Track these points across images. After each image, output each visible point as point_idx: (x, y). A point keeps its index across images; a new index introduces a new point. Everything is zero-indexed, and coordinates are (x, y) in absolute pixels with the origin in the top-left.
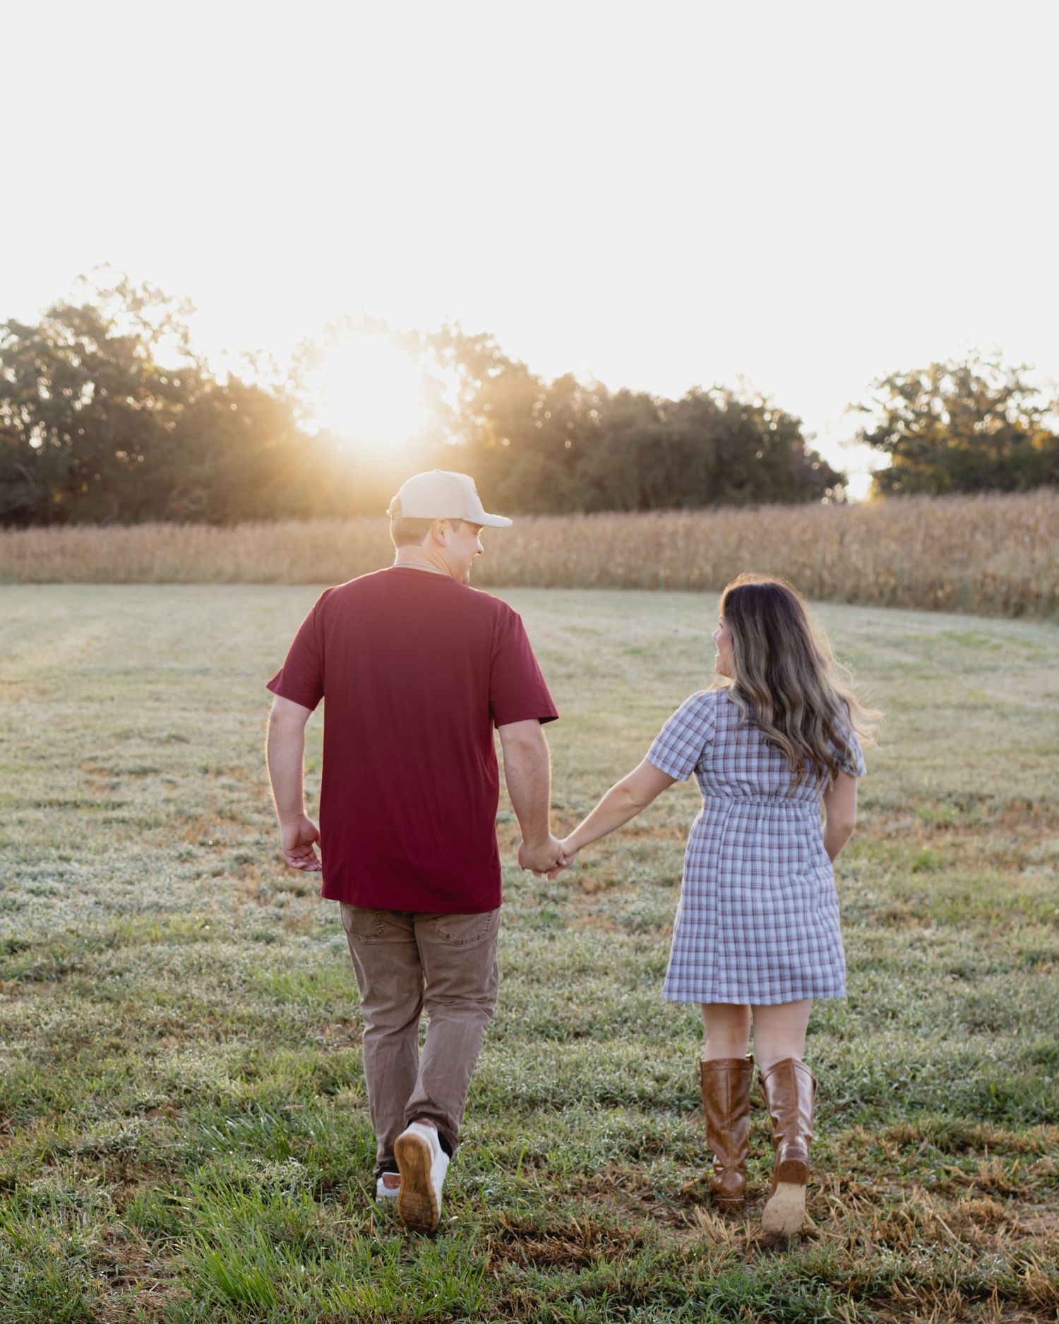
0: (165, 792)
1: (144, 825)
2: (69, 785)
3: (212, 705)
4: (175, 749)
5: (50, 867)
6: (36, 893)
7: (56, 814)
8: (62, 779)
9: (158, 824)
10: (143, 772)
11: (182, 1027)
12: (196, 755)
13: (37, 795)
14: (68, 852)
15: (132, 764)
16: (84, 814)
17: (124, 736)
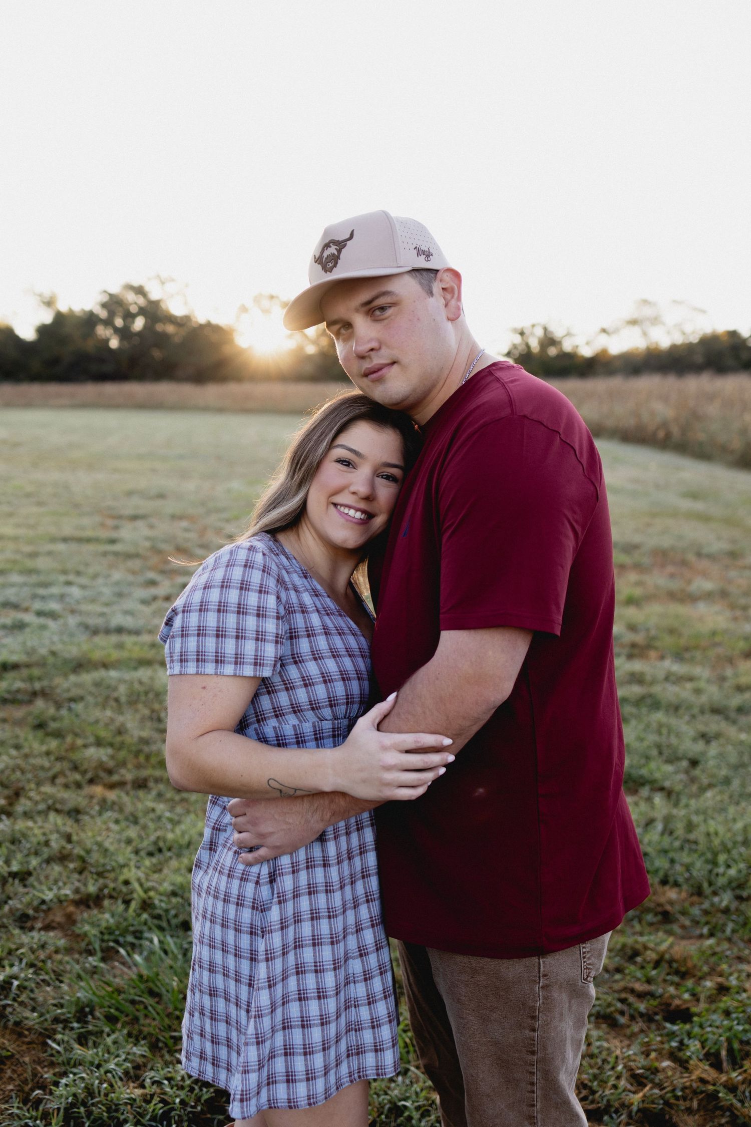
0: (147, 532)
1: (129, 556)
2: (88, 525)
3: (184, 475)
4: (159, 503)
5: (55, 590)
6: (40, 614)
7: (74, 546)
8: (86, 521)
9: (137, 556)
10: (135, 518)
11: (110, 772)
12: (170, 506)
13: (67, 531)
14: (71, 577)
15: (128, 512)
16: (91, 547)
17: (130, 494)
